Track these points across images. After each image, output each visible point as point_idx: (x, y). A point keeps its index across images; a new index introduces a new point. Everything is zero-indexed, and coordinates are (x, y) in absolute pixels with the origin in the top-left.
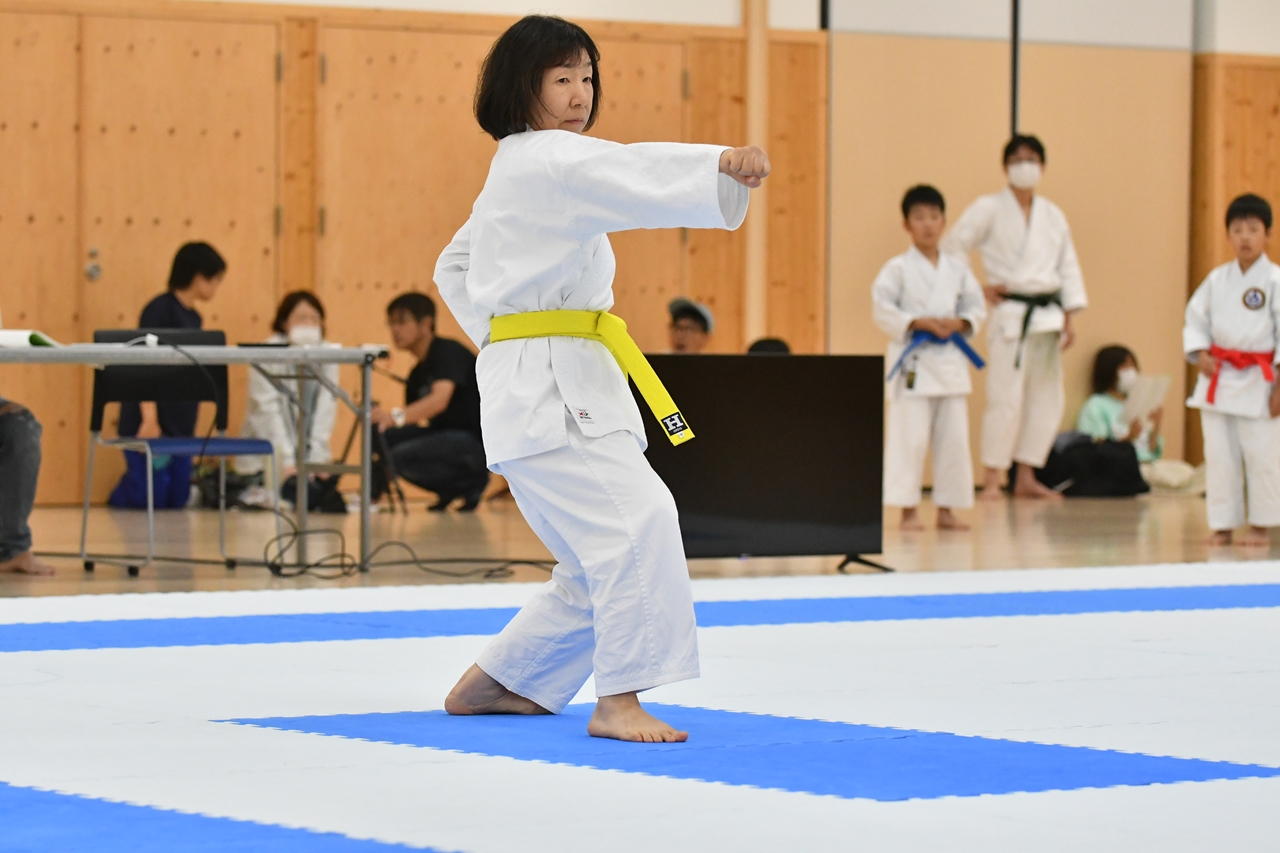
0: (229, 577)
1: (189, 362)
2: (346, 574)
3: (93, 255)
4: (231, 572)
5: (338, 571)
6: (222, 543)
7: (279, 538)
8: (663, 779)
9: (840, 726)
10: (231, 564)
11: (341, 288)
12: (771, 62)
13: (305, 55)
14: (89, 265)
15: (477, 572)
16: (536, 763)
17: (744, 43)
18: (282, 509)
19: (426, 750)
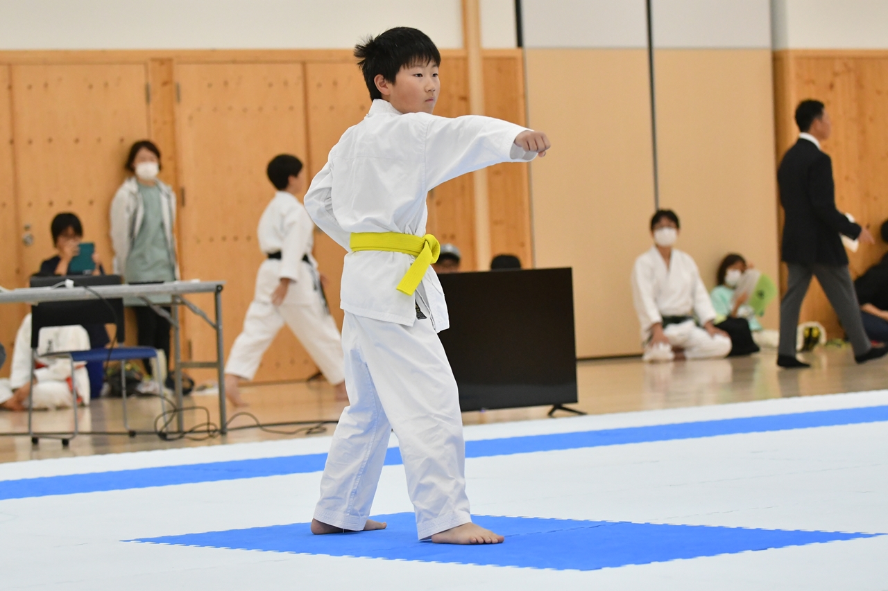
0: (131, 443)
1: (96, 297)
2: (211, 436)
3: (27, 228)
4: (132, 439)
5: (206, 435)
6: (125, 419)
7: (164, 414)
8: (433, 563)
9: (552, 521)
10: (132, 434)
11: (198, 241)
12: (485, 72)
13: (165, 83)
14: (25, 235)
15: (301, 430)
16: (345, 557)
17: (465, 59)
18: (165, 395)
19: (270, 552)
